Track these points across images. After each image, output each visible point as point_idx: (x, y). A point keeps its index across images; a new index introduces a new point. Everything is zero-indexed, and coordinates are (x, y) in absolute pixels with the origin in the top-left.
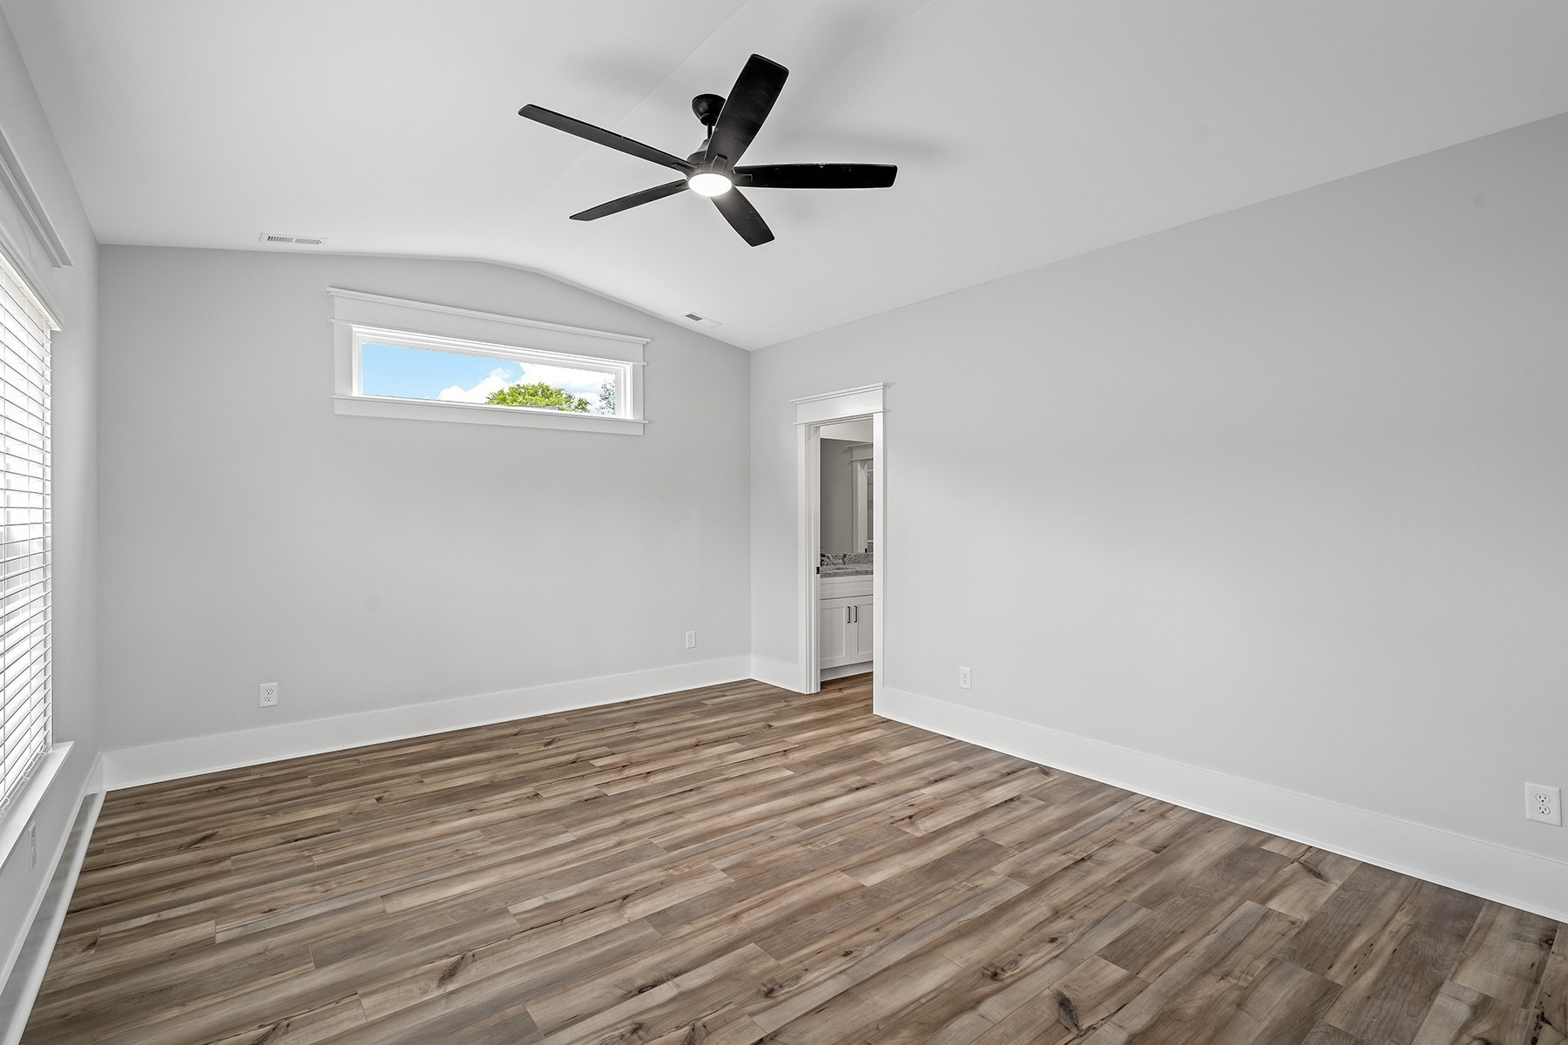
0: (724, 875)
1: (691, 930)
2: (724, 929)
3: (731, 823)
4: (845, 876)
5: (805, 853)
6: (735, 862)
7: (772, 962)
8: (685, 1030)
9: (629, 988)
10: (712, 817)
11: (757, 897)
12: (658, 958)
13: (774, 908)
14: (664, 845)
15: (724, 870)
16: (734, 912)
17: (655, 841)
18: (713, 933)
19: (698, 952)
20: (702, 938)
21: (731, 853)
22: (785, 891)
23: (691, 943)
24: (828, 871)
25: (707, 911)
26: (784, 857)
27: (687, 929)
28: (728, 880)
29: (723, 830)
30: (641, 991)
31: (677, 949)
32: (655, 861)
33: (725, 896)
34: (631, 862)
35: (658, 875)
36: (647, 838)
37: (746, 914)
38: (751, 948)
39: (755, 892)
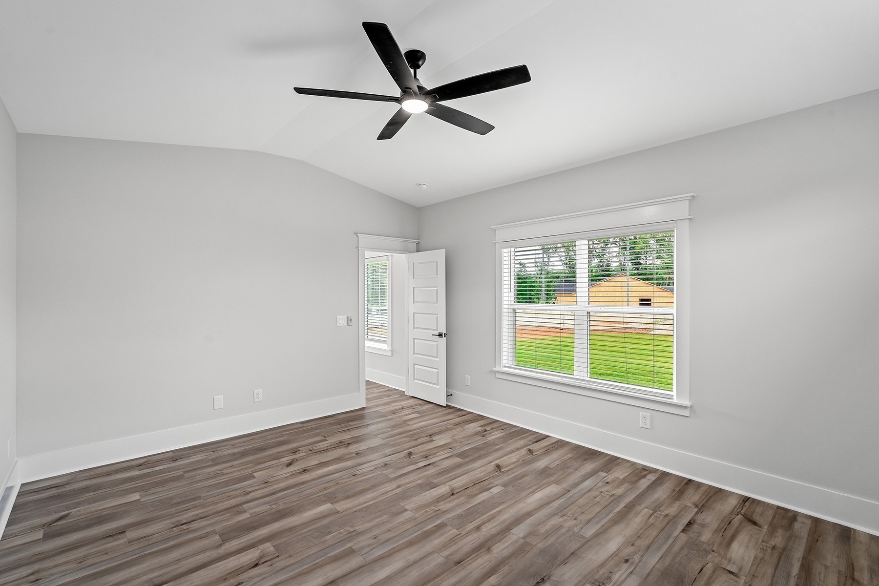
0: (406, 507)
1: (417, 482)
2: (403, 482)
3: (406, 552)
4: (339, 509)
5: (356, 524)
6: (400, 516)
7: (384, 472)
8: (411, 457)
9: (433, 465)
10: (422, 559)
11: (389, 496)
12: (427, 473)
13: (381, 491)
14: (449, 528)
15: (407, 510)
16: (399, 489)
17: (454, 532)
18: (407, 481)
19: (412, 475)
20: (412, 479)
21: (403, 523)
22: (374, 499)
23: (416, 477)
24: (347, 512)
25: (411, 489)
26: (369, 521)
27: (419, 482)
28: (404, 504)
29: (410, 544)
30: (429, 464)
31: (420, 475)
32: (449, 516)
33: (405, 496)
34: (462, 515)
35: (444, 506)
36: (463, 533)
37: (394, 488)
38: (392, 476)
39: (389, 498)
